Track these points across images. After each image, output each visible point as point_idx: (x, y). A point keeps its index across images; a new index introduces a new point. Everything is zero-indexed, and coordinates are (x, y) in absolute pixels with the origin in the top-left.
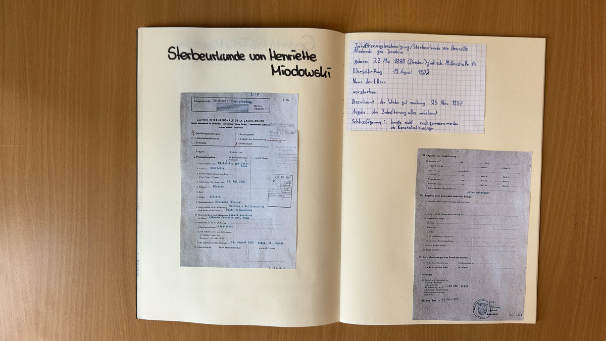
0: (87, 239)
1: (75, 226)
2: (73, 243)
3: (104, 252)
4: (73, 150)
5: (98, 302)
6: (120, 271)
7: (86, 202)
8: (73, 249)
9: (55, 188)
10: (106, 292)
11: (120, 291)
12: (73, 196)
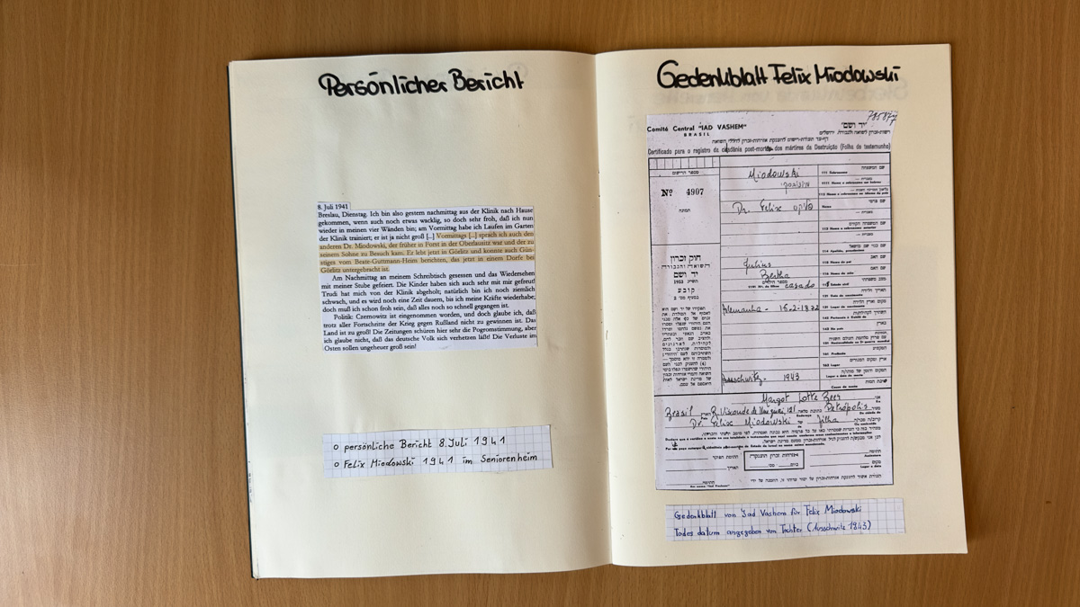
0: (148, 431)
1: (126, 407)
2: (123, 438)
3: (179, 454)
4: (124, 273)
5: (168, 543)
6: (207, 488)
7: (147, 365)
8: (122, 449)
9: (90, 340)
10: (182, 526)
11: (207, 523)
12: (123, 355)
